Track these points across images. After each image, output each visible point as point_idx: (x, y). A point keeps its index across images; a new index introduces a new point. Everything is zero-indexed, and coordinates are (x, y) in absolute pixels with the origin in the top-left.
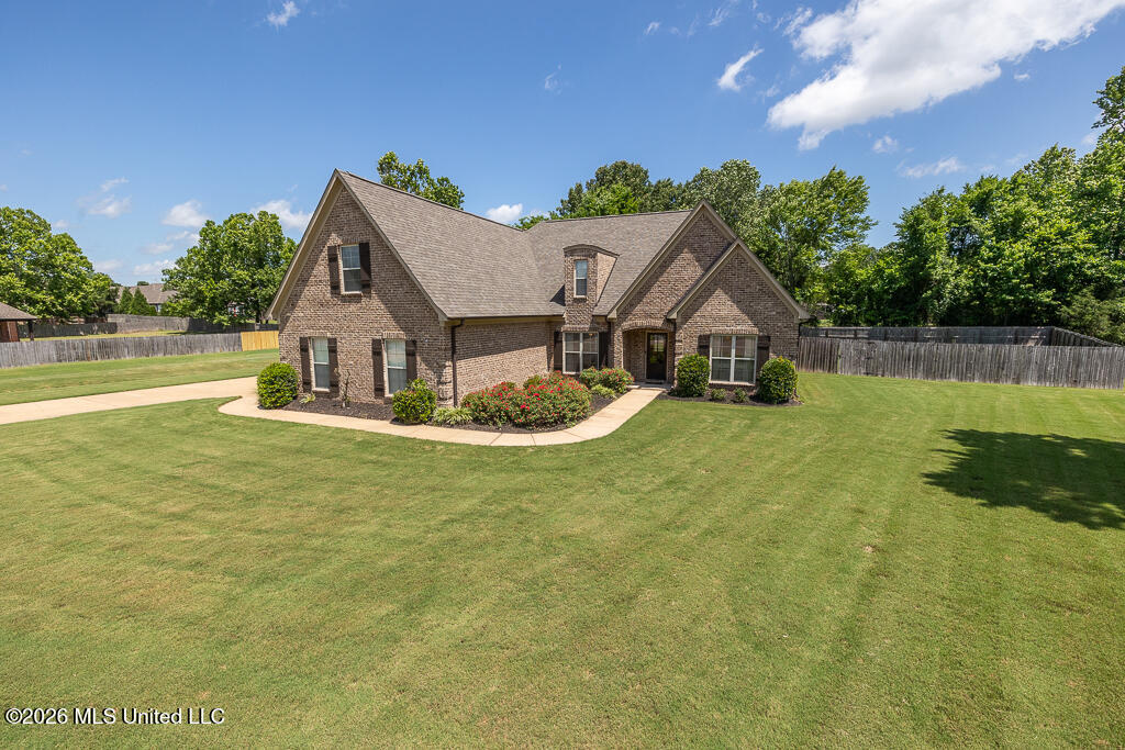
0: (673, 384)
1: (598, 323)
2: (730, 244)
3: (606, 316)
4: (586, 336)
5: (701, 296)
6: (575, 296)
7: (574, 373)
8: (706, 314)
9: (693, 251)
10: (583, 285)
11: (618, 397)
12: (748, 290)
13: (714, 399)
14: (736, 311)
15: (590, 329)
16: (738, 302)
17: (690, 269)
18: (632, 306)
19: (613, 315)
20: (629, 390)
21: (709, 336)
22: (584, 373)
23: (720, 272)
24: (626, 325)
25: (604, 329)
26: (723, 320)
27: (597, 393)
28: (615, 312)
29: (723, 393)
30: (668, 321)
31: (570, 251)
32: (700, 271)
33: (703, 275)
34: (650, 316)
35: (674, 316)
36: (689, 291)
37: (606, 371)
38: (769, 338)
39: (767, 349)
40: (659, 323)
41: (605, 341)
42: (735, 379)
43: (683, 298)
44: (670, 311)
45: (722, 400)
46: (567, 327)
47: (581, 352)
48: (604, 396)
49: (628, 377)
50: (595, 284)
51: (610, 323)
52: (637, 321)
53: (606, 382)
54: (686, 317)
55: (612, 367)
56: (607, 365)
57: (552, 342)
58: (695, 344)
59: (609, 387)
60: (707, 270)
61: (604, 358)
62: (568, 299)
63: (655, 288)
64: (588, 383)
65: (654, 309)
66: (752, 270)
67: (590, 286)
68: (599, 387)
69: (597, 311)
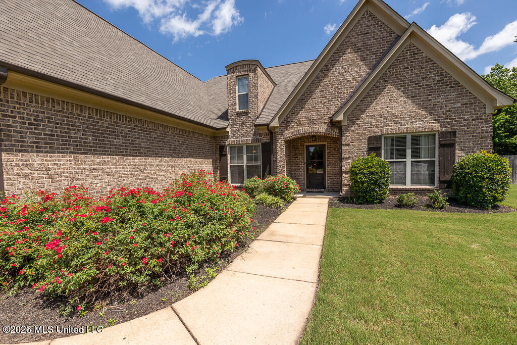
0: (341, 190)
1: (260, 135)
2: (398, 37)
3: (268, 125)
4: (249, 148)
5: (368, 95)
6: (238, 110)
7: (239, 185)
8: (376, 113)
9: (357, 50)
10: (245, 100)
11: (287, 206)
12: (425, 83)
13: (400, 205)
14: (411, 107)
15: (254, 141)
16: (413, 97)
17: (354, 70)
18: (294, 113)
19: (275, 123)
20: (294, 199)
21: (380, 137)
22: (247, 183)
23: (391, 66)
24: (288, 133)
25: (266, 139)
26: (397, 118)
27: (260, 203)
28: (277, 119)
29: (414, 198)
30: (333, 124)
31: (231, 68)
32: (365, 70)
33: (370, 74)
34: (314, 122)
35: (341, 117)
36: (354, 93)
37: (271, 179)
38: (454, 133)
39: (452, 145)
40: (322, 129)
41: (268, 150)
42: (413, 183)
43: (348, 101)
44: (337, 113)
45: (411, 206)
46: (231, 141)
47: (245, 164)
48: (270, 206)
49: (293, 185)
50: (256, 96)
51: (272, 133)
52: (300, 127)
53: (271, 190)
54: (353, 118)
55: (276, 174)
56: (270, 174)
57: (218, 156)
58: (364, 146)
59: (276, 195)
60: (373, 68)
61: (268, 167)
62: (231, 115)
63: (317, 94)
64: (251, 192)
65: (316, 115)
66: (429, 60)
67: (251, 99)
68: (264, 195)
69: (258, 122)
